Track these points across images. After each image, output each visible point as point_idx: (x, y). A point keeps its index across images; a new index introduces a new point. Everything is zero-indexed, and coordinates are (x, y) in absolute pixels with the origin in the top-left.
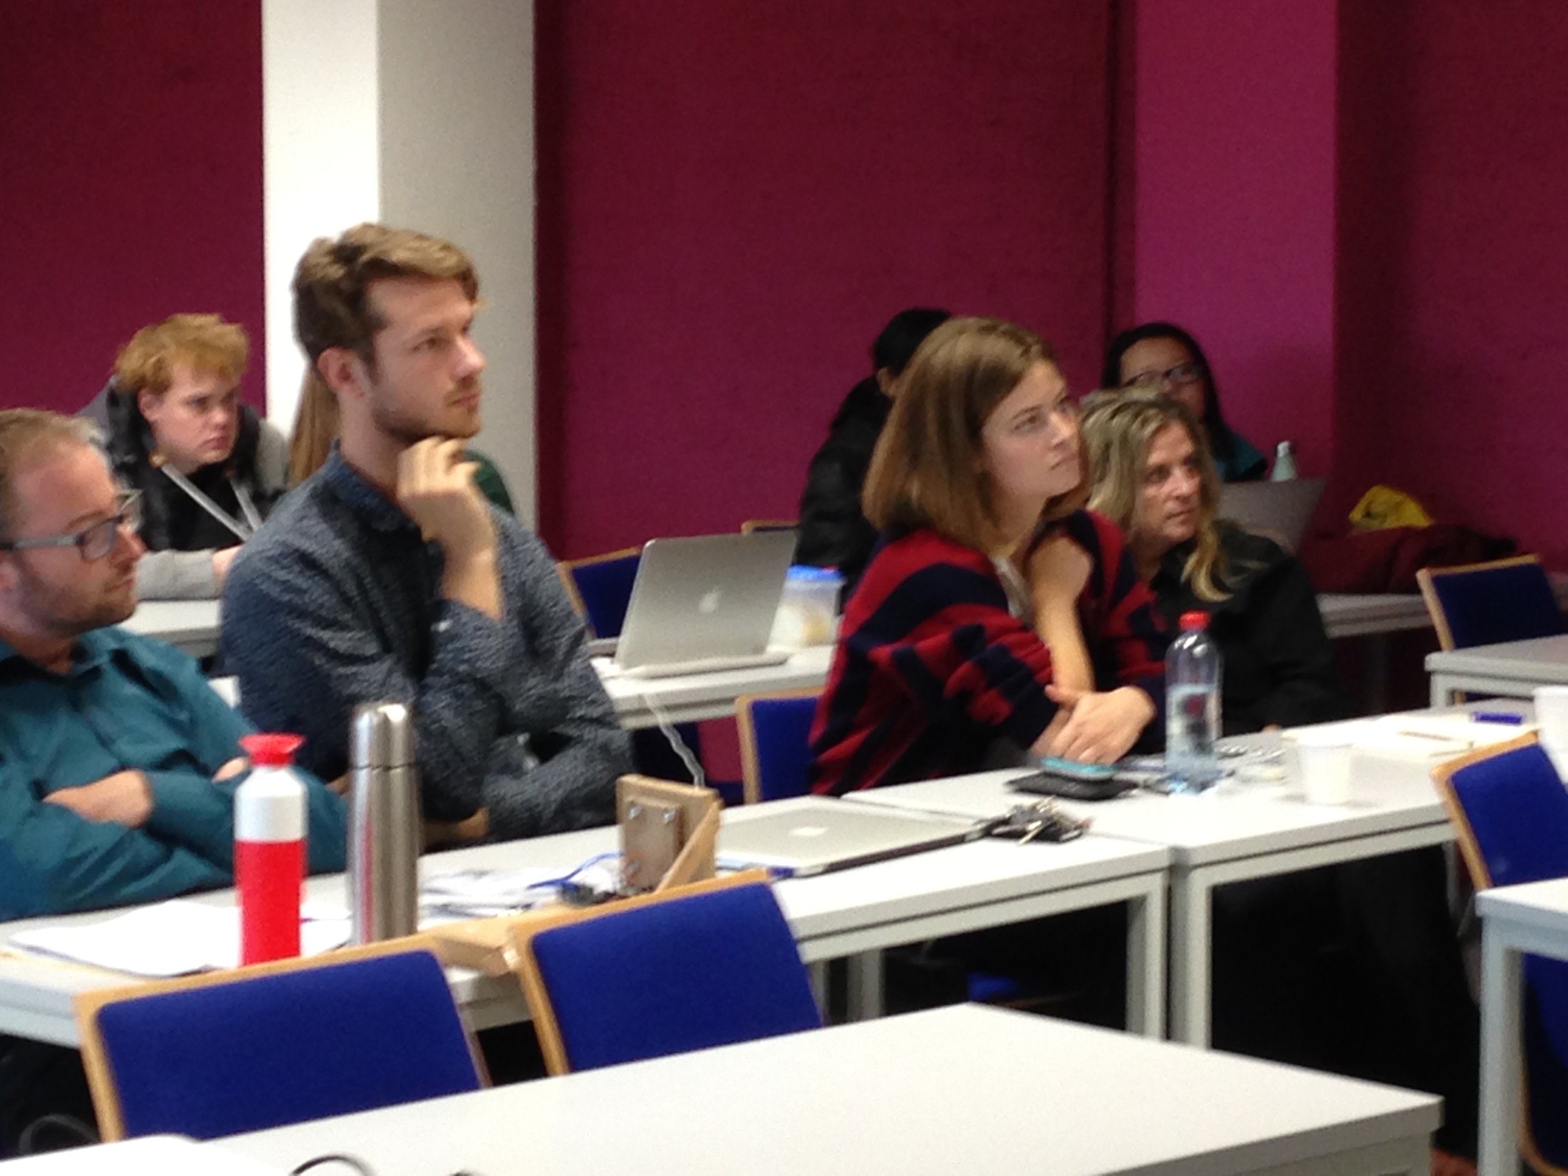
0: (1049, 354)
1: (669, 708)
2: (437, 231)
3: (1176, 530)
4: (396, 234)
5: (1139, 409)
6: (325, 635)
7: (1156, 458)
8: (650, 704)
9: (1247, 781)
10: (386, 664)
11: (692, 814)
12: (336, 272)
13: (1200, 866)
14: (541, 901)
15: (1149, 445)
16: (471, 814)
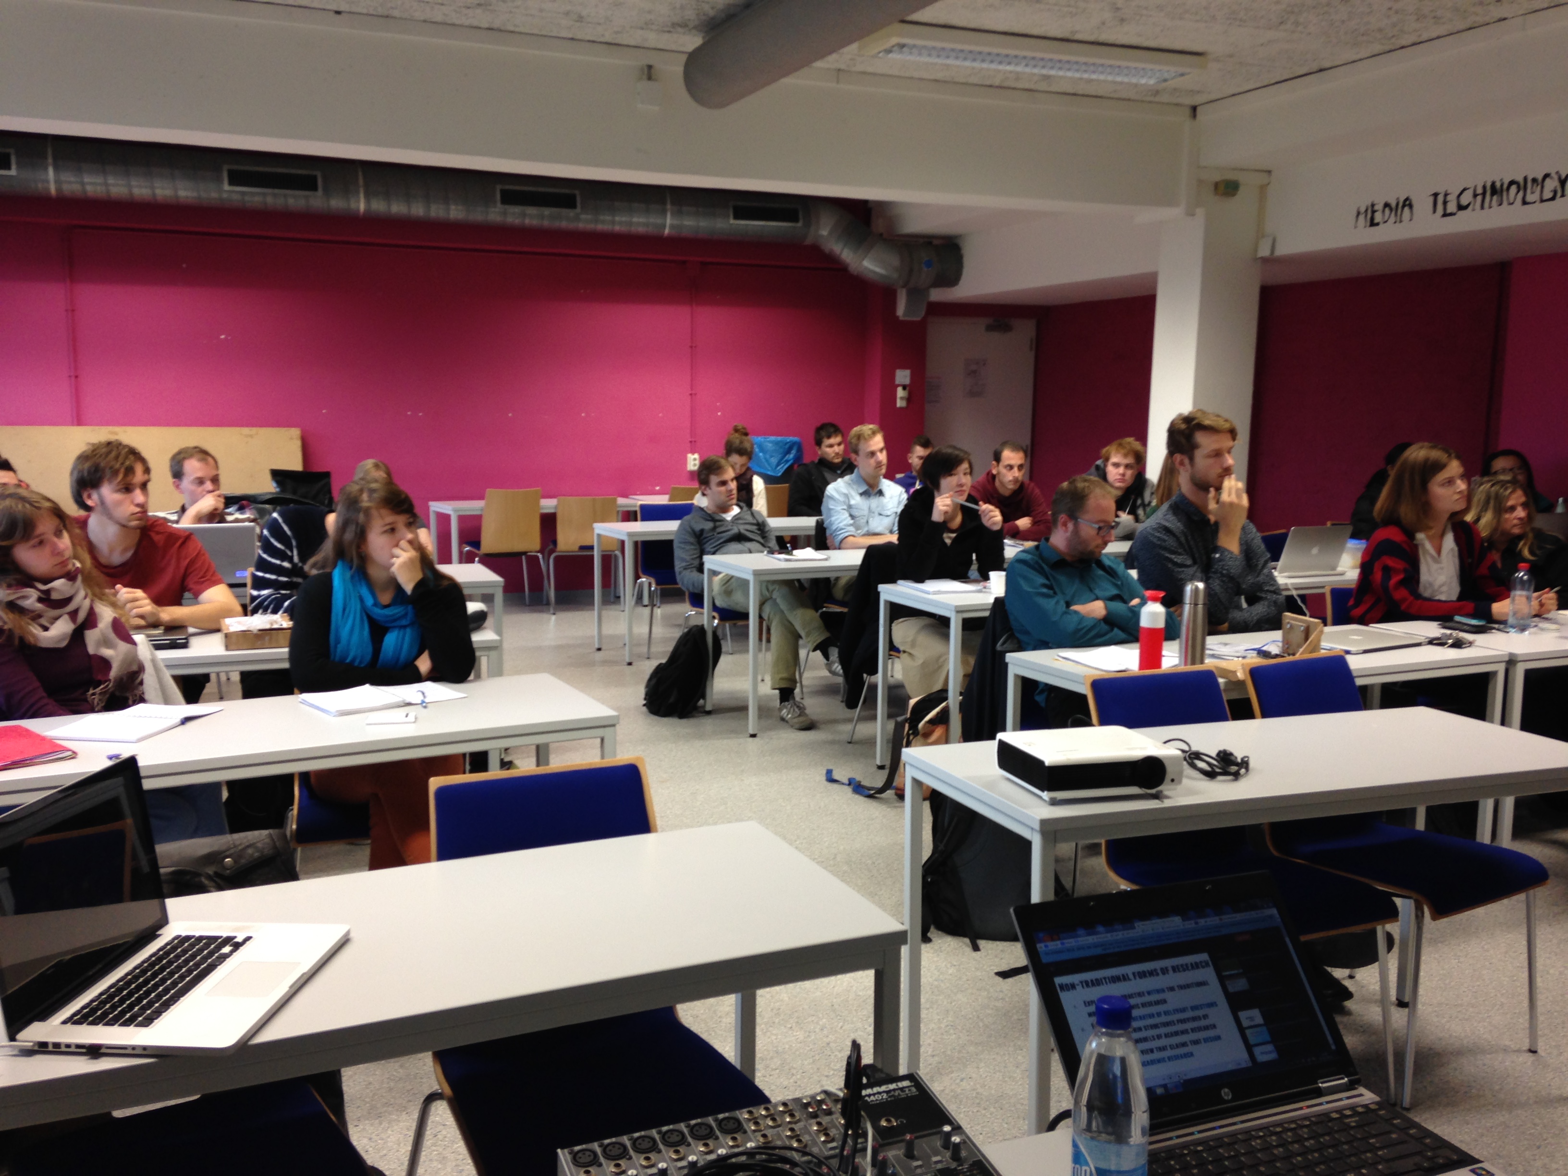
0: (1458, 457)
1: (1296, 589)
2: (1226, 414)
3: (1516, 531)
4: (1208, 414)
5: (1503, 484)
6: (1173, 556)
7: (1510, 503)
8: (1290, 587)
9: (1542, 629)
10: (1195, 568)
11: (1311, 629)
12: (1183, 426)
13: (1520, 661)
14: (1249, 656)
15: (1508, 498)
16: (1224, 623)
